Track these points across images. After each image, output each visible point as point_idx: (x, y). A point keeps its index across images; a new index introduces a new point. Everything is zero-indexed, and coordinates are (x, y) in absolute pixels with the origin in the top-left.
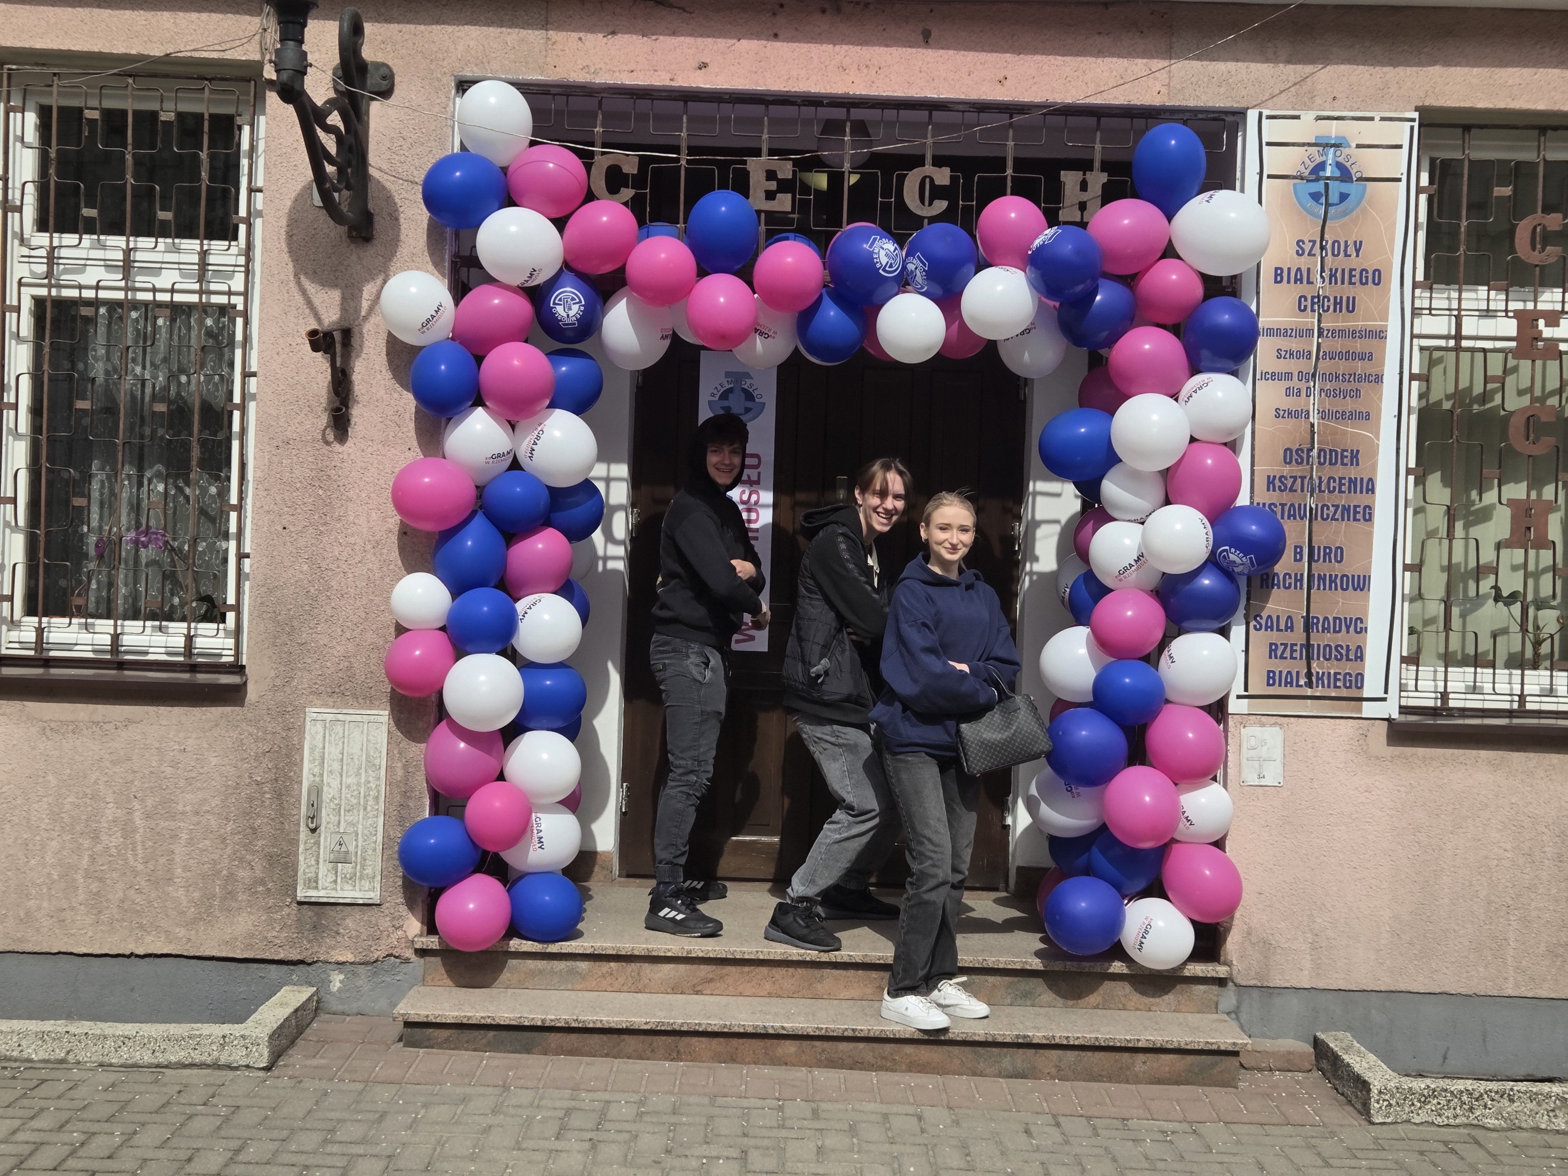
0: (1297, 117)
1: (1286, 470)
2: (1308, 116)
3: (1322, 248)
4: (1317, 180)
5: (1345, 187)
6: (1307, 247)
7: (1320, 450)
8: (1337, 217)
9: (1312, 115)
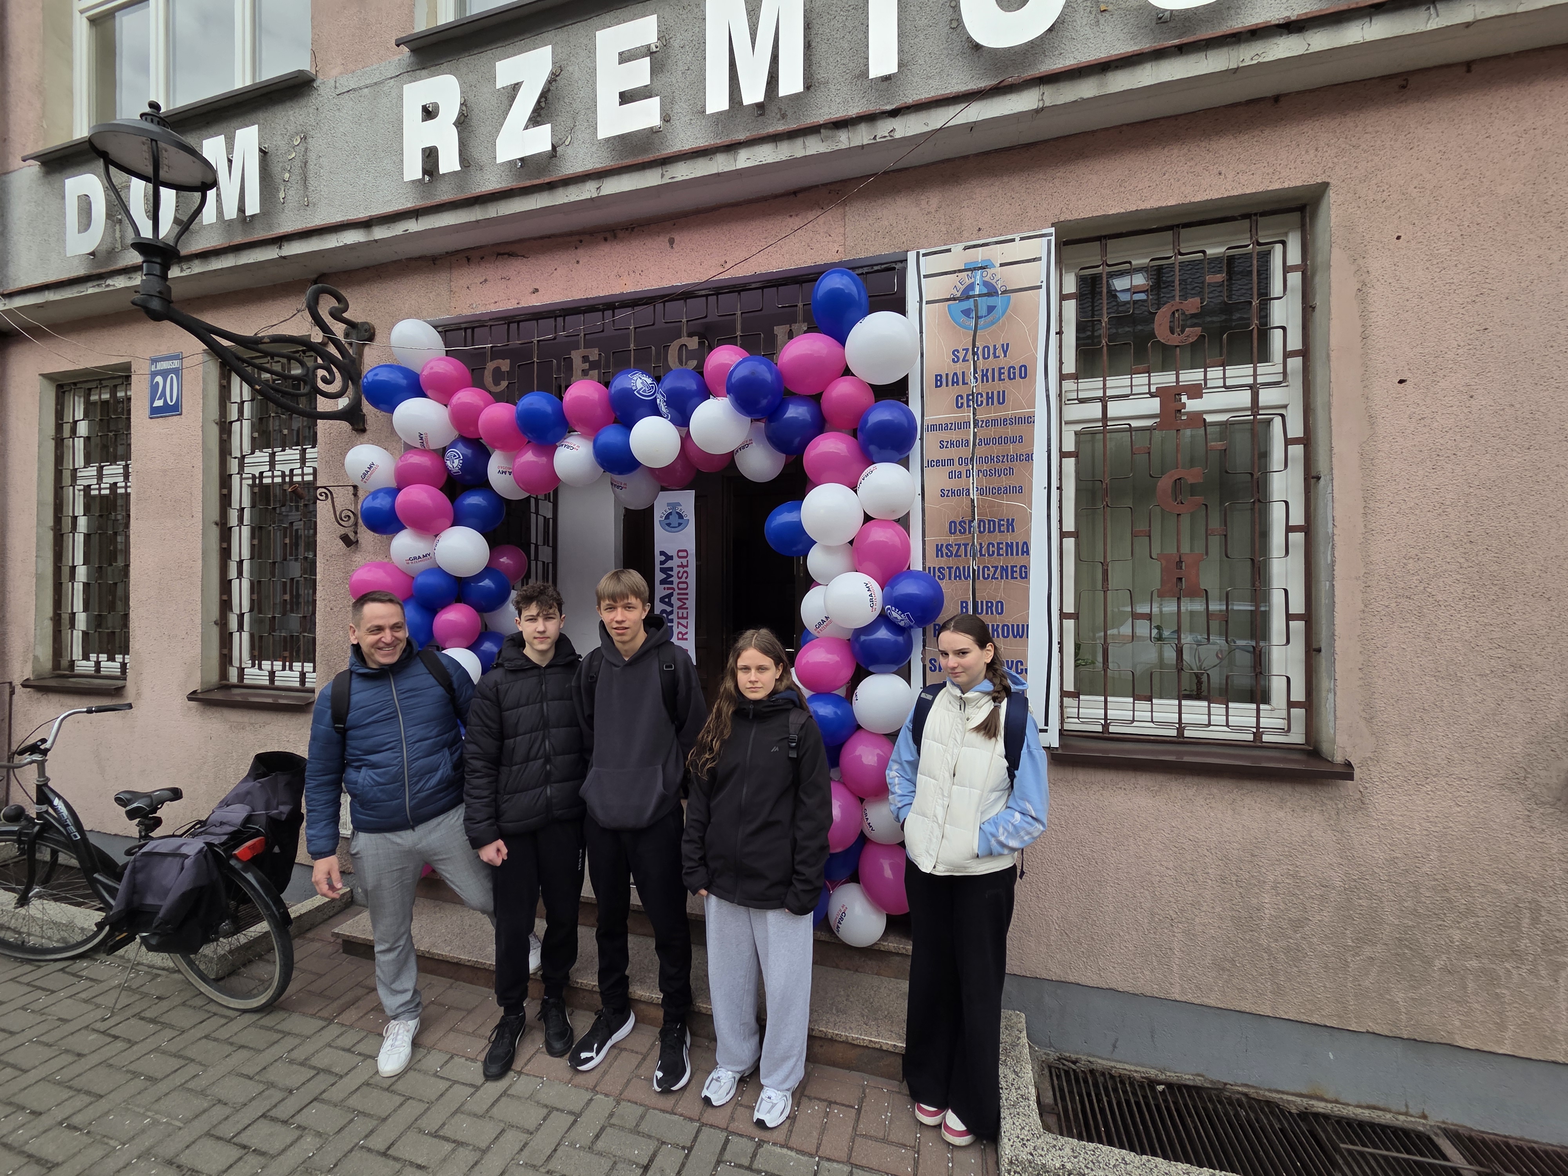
0: (949, 250)
1: (952, 539)
2: (957, 248)
3: (974, 353)
4: (968, 297)
5: (991, 301)
6: (961, 355)
7: (980, 521)
8: (985, 327)
9: (961, 246)
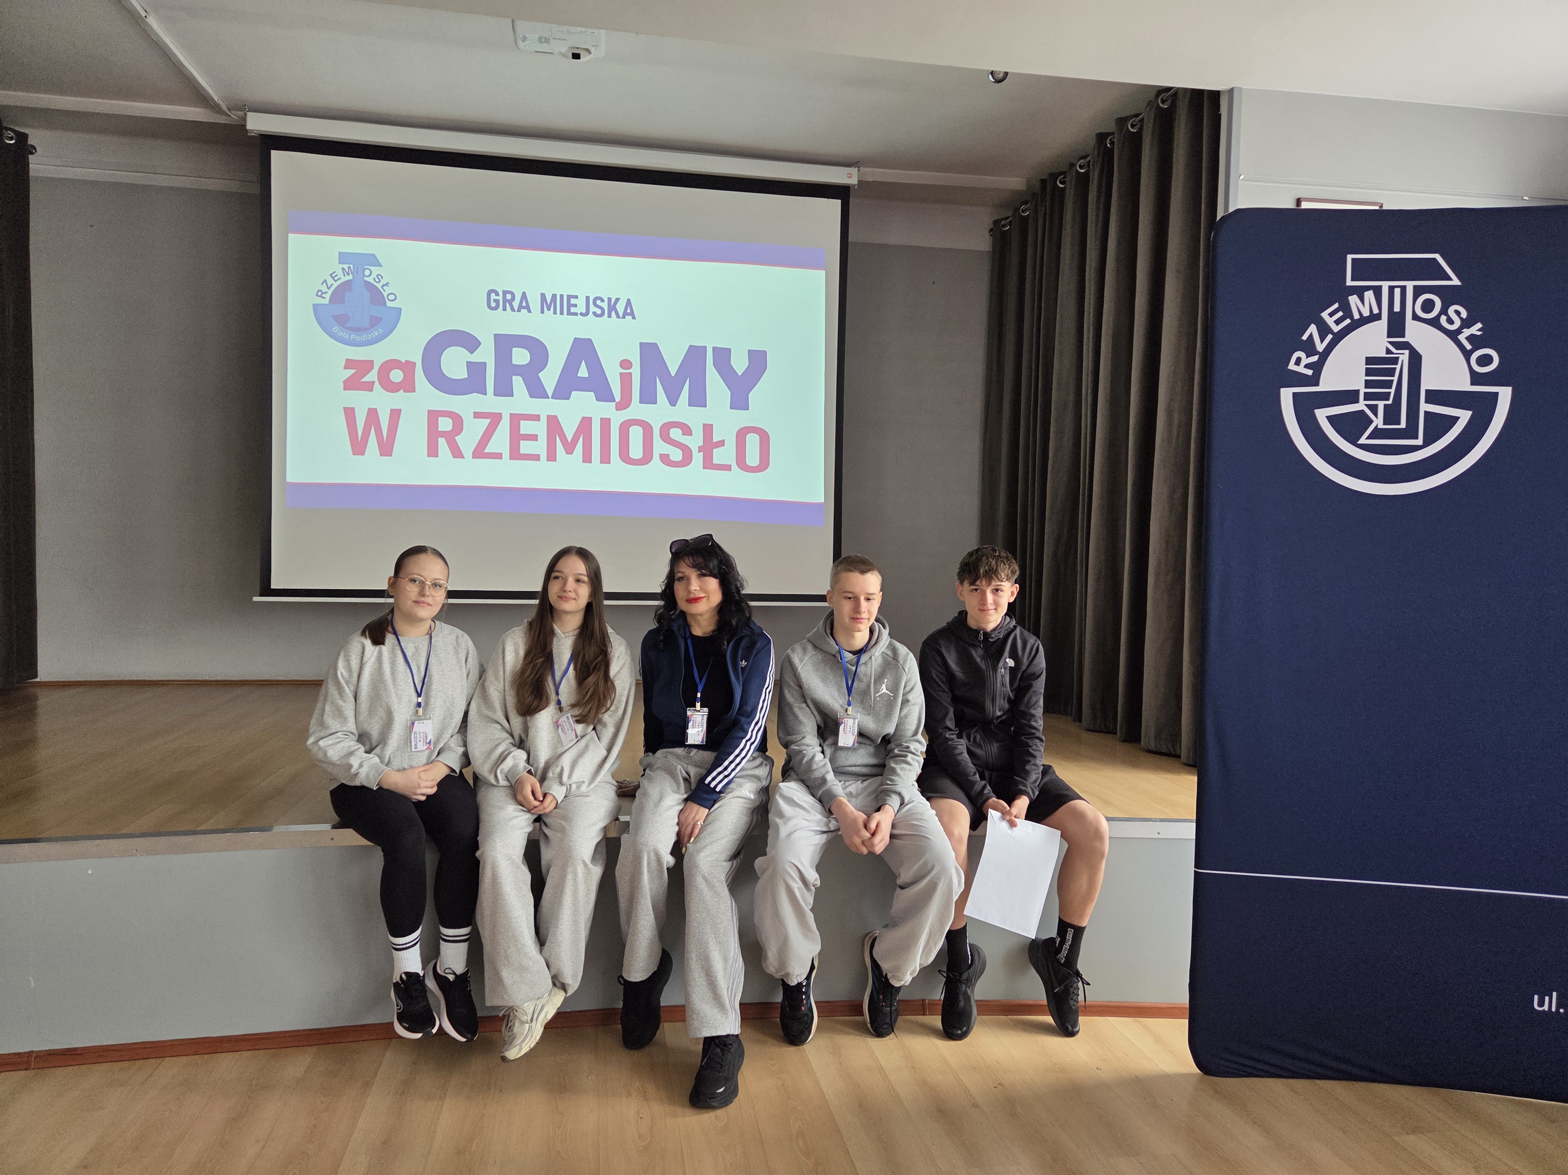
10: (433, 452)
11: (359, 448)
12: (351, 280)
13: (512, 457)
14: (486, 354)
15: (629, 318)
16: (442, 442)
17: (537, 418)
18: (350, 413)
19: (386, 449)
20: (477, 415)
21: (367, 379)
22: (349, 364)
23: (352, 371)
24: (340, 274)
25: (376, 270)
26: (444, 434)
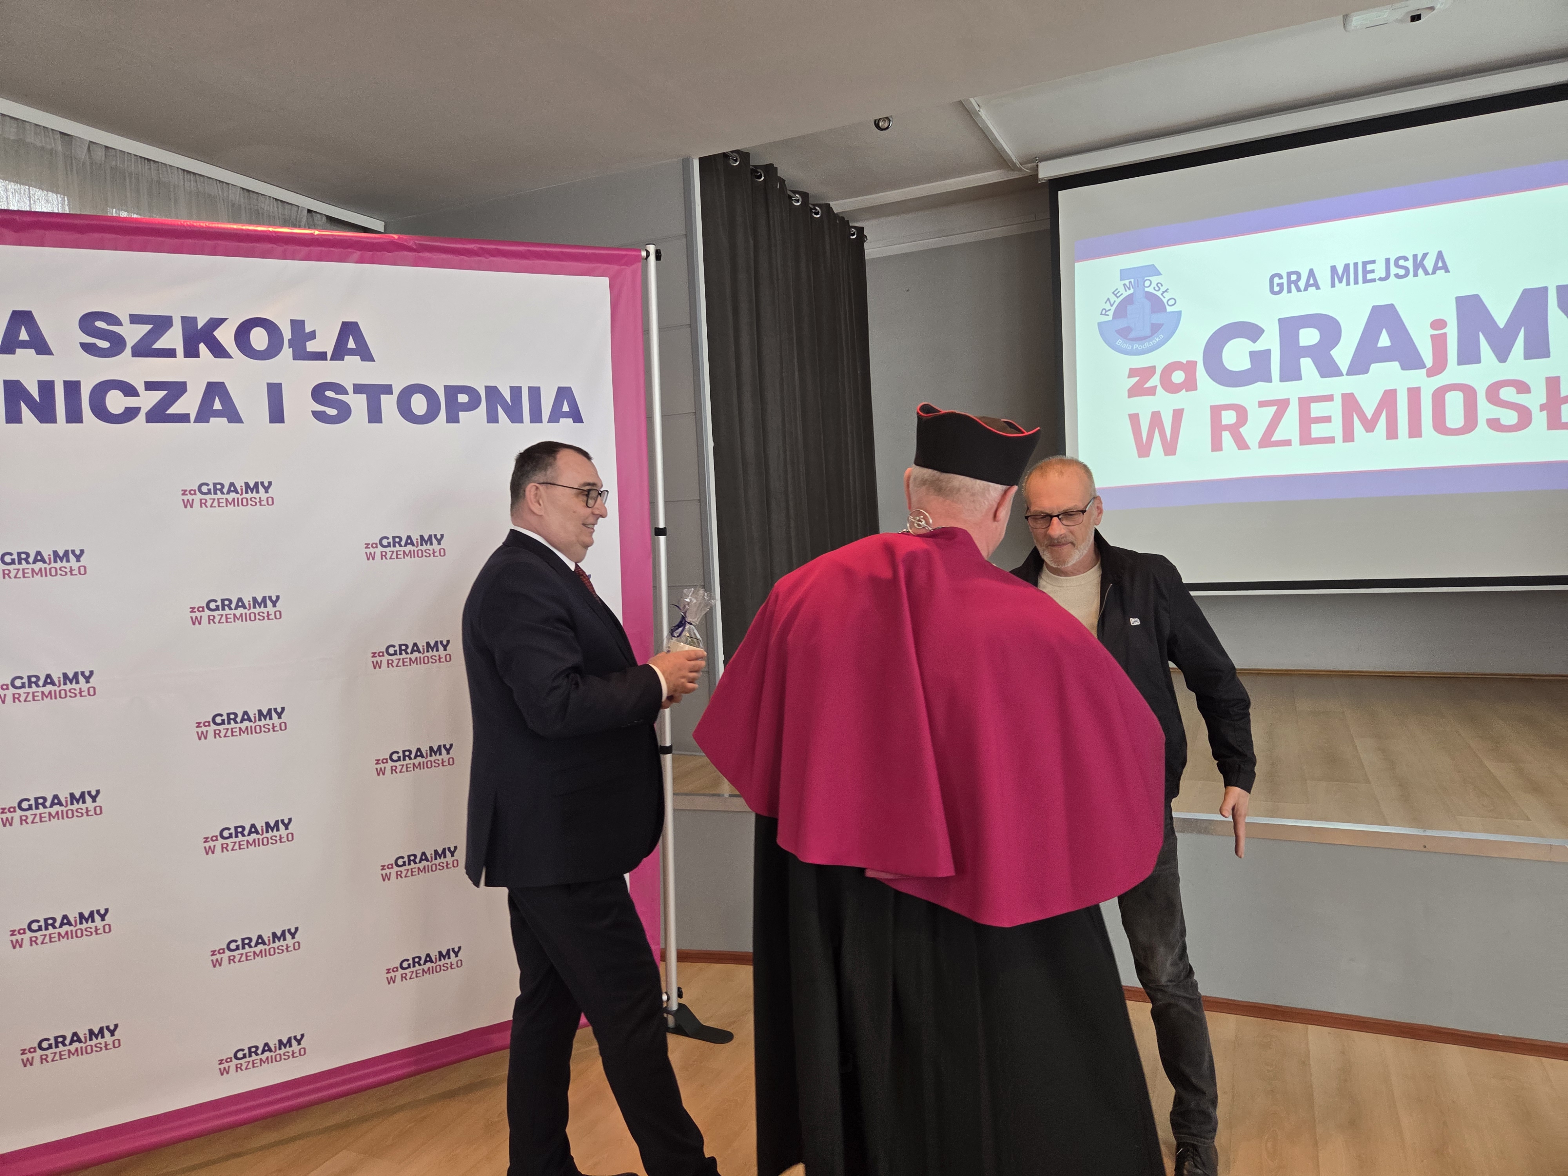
10: (1217, 445)
11: (1144, 450)
12: (1132, 294)
13: (1302, 443)
14: (1271, 341)
15: (1441, 273)
16: (1226, 436)
17: (1329, 398)
18: (1134, 419)
19: (1170, 448)
20: (1262, 404)
21: (1149, 384)
22: (1133, 373)
23: (1136, 379)
24: (1122, 289)
25: (1155, 280)
26: (1227, 427)
